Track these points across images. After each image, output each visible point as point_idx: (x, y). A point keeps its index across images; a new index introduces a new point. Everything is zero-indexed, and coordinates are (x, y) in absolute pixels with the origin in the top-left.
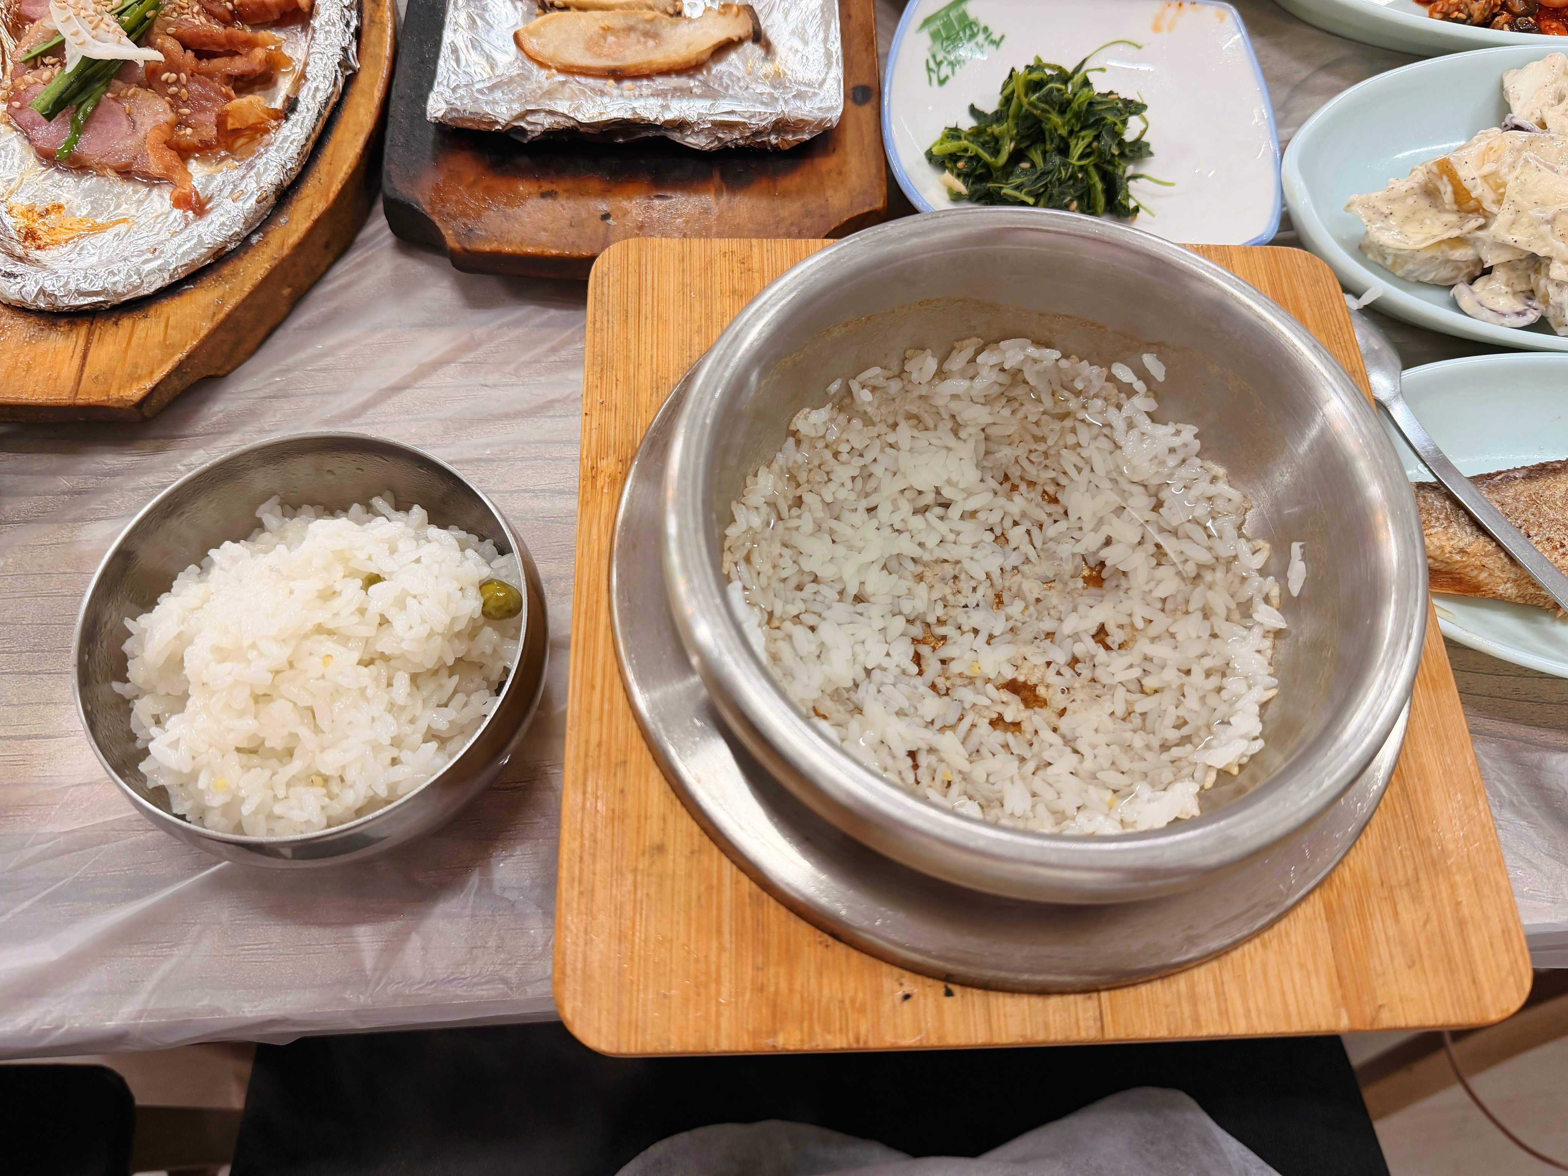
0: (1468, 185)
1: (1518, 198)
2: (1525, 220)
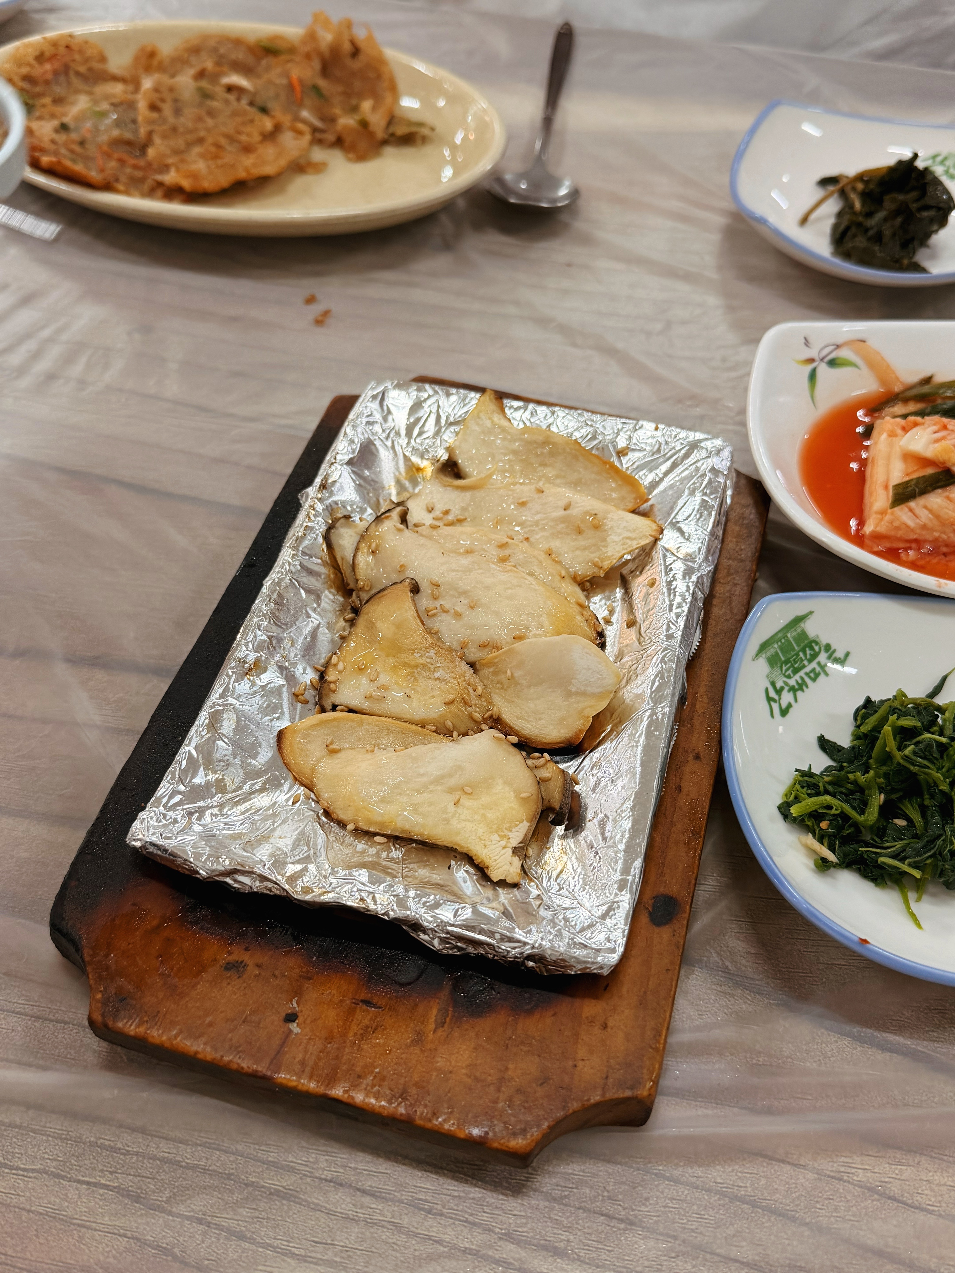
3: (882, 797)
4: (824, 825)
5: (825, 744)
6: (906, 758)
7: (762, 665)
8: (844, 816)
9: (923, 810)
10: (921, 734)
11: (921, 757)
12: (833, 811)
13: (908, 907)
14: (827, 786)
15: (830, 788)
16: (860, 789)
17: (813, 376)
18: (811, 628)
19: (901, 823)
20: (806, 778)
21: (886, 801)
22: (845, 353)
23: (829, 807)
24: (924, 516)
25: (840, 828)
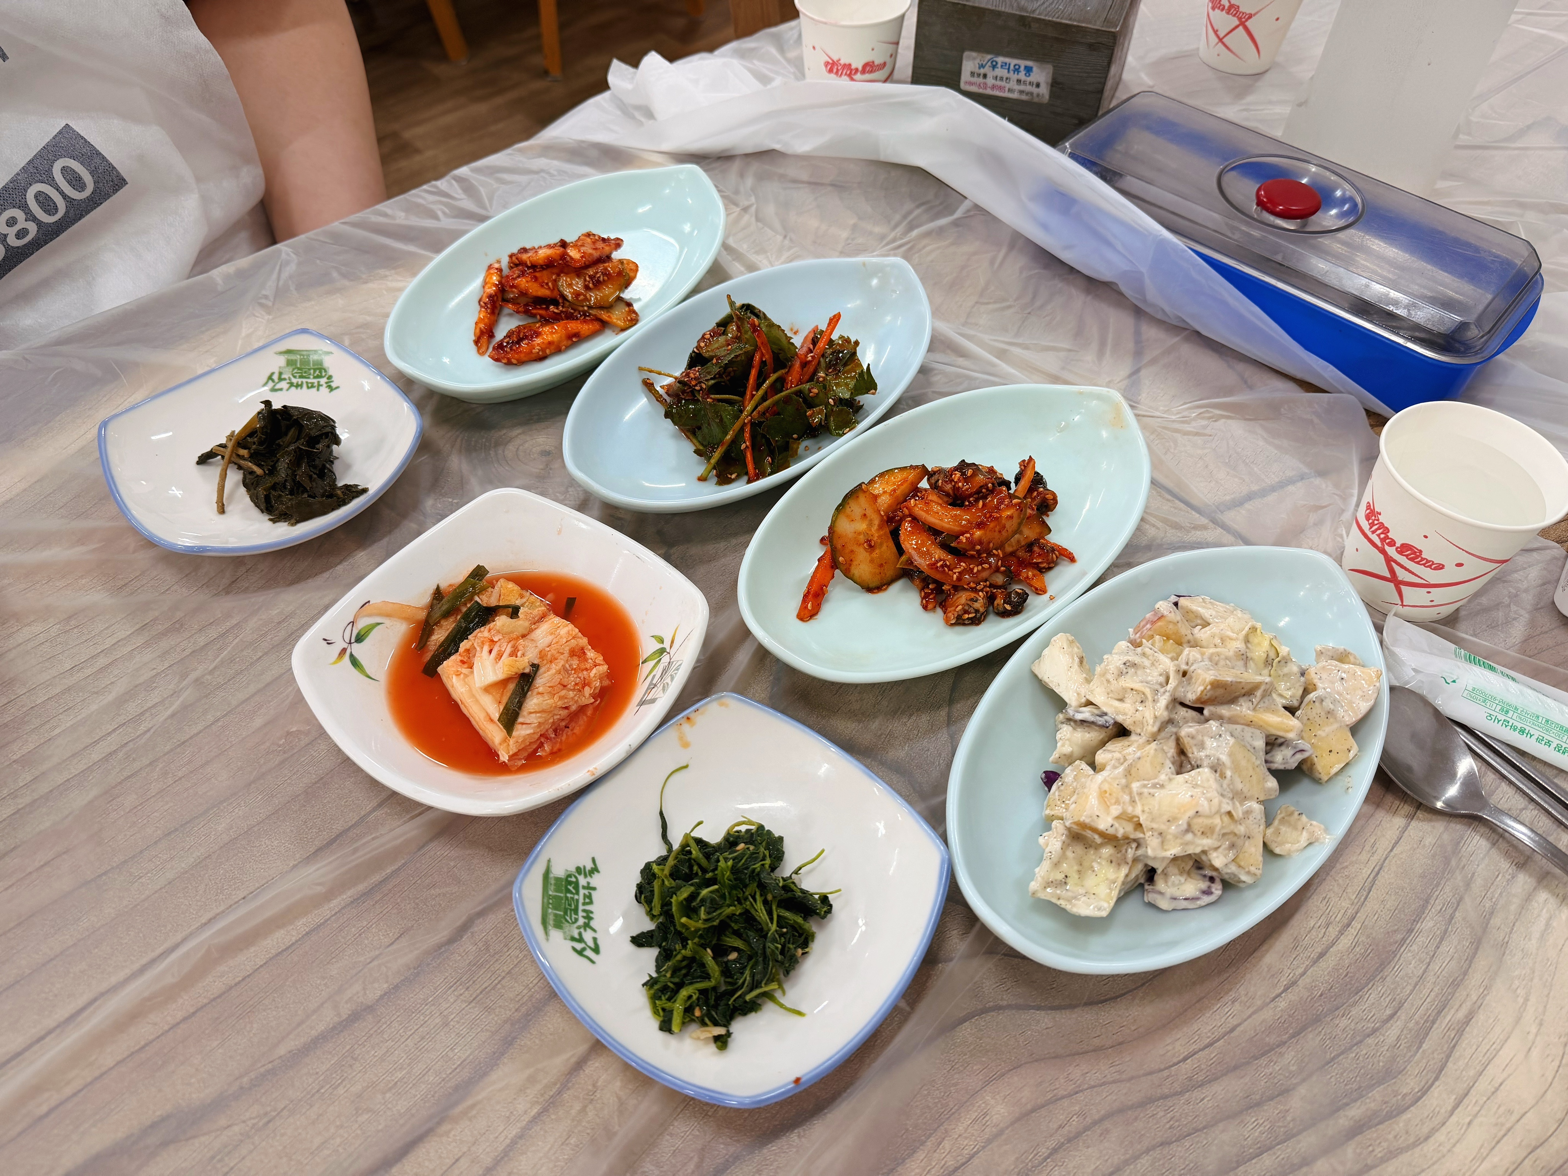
0: (1111, 831)
1: (1155, 826)
2: (1169, 837)
3: (709, 950)
4: (697, 1013)
5: (640, 941)
6: (706, 920)
7: (556, 935)
8: (703, 992)
9: (738, 934)
10: (698, 894)
11: (714, 912)
12: (695, 997)
13: (782, 1006)
14: (673, 980)
15: (676, 980)
16: (692, 960)
17: (354, 662)
18: (559, 871)
19: (733, 956)
20: (656, 987)
21: (712, 950)
22: (362, 624)
23: (690, 997)
24: (534, 719)
25: (706, 1003)
